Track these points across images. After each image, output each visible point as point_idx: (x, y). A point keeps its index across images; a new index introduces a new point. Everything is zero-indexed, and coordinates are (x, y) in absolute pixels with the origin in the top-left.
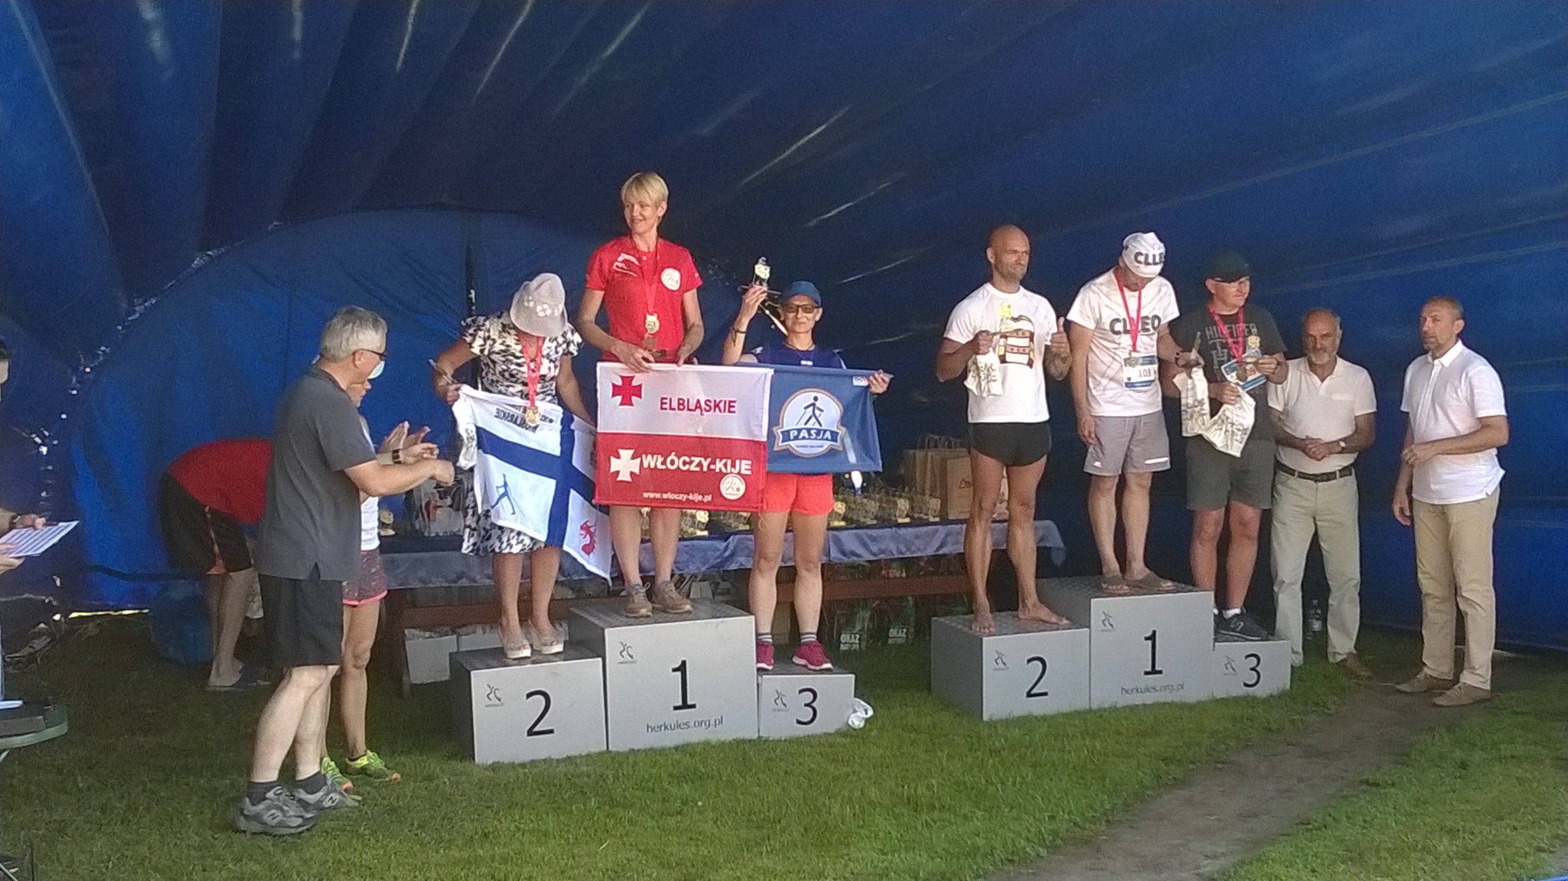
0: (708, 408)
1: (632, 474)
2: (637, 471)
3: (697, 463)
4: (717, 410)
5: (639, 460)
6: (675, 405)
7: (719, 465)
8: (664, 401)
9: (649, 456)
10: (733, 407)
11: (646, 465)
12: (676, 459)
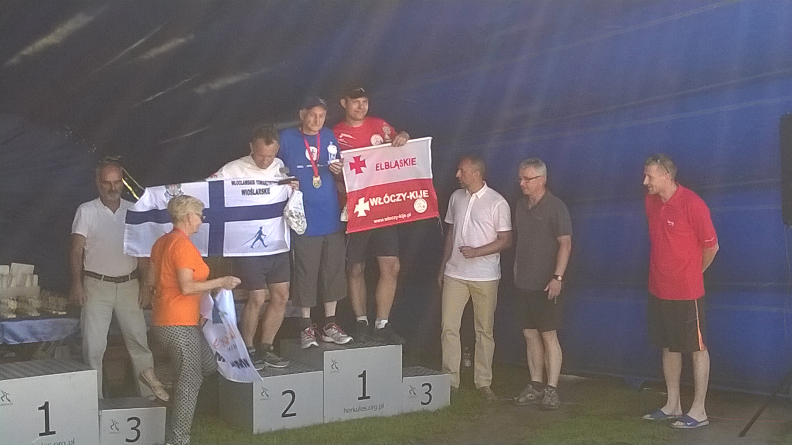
0: (401, 165)
1: (366, 211)
2: (368, 209)
3: (400, 197)
4: (406, 164)
5: (368, 203)
6: (383, 167)
7: (412, 195)
8: (378, 165)
9: (374, 199)
10: (415, 161)
11: (372, 205)
12: (388, 197)
